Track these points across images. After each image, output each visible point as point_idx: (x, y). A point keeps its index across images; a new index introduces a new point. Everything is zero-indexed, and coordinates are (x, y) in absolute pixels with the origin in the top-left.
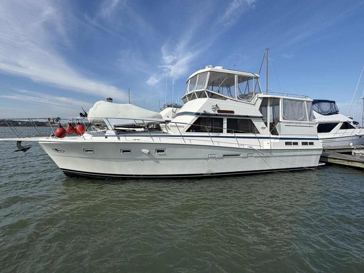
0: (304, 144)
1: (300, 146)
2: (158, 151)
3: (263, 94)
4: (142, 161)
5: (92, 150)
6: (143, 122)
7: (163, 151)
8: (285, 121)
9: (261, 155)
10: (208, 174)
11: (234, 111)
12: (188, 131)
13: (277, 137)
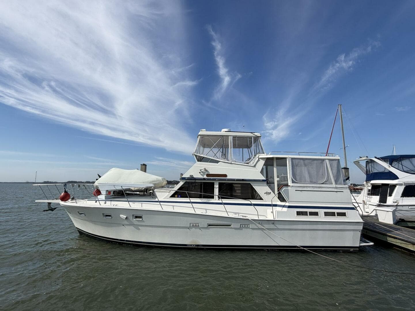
0: (326, 214)
1: (321, 218)
2: (136, 217)
3: (266, 154)
4: (123, 226)
5: (83, 213)
6: (121, 188)
7: (140, 217)
8: (294, 185)
9: (260, 226)
10: (192, 245)
11: (227, 174)
12: (173, 196)
13: (286, 205)
